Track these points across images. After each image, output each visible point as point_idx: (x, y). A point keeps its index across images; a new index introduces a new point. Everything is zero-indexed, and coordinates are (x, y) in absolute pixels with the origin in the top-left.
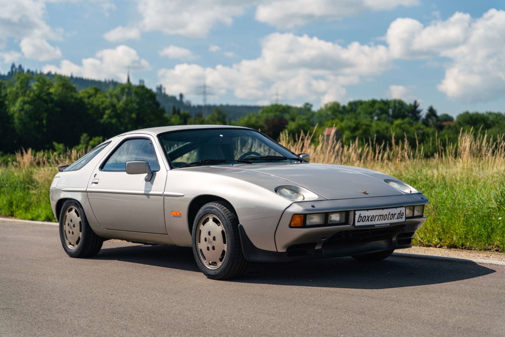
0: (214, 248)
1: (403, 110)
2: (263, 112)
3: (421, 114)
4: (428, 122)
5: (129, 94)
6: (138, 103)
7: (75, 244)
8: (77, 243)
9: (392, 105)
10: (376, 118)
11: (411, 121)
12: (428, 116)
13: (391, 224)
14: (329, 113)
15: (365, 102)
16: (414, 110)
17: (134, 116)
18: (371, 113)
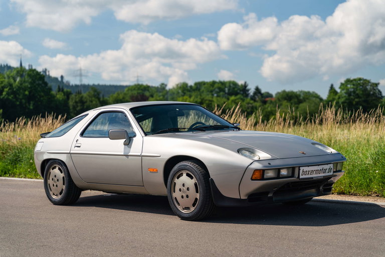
0: (187, 196)
1: (236, 89)
2: (128, 90)
3: (250, 92)
4: (255, 98)
5: (22, 76)
6: (31, 83)
7: (58, 194)
8: (61, 194)
9: (227, 85)
10: (215, 95)
11: (242, 97)
12: (255, 94)
13: (323, 176)
14: (180, 91)
15: (207, 83)
16: (244, 89)
17: (27, 93)
18: (211, 91)
